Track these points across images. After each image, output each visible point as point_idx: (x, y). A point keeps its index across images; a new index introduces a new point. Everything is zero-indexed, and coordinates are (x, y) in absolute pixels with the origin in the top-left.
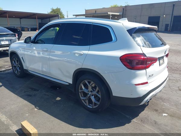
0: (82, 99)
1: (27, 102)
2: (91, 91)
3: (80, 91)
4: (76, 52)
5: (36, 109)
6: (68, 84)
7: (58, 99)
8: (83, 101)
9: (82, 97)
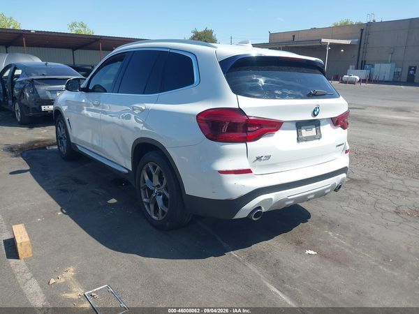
0: (145, 202)
1: (52, 200)
2: (158, 186)
3: (142, 185)
4: (137, 105)
5: (60, 213)
6: (126, 171)
7: (113, 201)
8: (146, 206)
9: (146, 198)
